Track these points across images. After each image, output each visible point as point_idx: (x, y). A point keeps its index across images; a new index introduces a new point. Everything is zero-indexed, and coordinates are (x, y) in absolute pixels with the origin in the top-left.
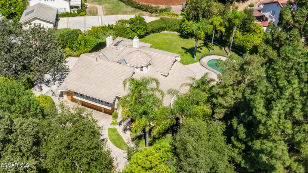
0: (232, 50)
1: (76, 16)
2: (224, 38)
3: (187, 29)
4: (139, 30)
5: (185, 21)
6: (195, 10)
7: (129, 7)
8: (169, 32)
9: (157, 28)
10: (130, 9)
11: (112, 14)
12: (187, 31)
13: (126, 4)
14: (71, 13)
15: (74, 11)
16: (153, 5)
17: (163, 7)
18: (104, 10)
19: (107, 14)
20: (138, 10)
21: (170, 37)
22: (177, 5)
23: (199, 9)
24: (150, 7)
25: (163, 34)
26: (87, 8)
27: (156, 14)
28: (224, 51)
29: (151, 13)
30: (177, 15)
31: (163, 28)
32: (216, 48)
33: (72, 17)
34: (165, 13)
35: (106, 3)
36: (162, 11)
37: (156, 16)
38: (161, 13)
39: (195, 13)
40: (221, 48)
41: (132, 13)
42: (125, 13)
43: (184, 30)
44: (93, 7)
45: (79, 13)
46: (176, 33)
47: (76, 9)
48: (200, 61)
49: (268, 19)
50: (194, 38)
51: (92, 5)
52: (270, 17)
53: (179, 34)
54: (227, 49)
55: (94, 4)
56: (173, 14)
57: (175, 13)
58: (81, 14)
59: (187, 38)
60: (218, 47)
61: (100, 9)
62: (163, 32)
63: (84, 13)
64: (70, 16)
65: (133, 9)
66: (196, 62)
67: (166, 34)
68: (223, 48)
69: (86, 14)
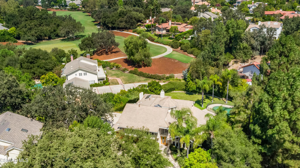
0: (228, 100)
1: (103, 86)
2: (221, 91)
3: (192, 87)
4: (156, 90)
5: (190, 82)
6: (197, 73)
7: (142, 77)
8: (177, 91)
9: (168, 89)
10: (142, 79)
11: (130, 83)
12: (193, 89)
13: (138, 75)
14: (99, 84)
15: (101, 82)
16: (160, 75)
17: (168, 75)
18: (123, 80)
19: (126, 83)
20: (149, 79)
21: (179, 94)
22: (178, 73)
23: (200, 72)
24: (158, 76)
25: (174, 93)
26: (109, 80)
27: (164, 81)
28: (222, 100)
29: (159, 80)
30: (180, 80)
31: (173, 89)
32: (216, 99)
33: (100, 87)
34: (170, 79)
35: (122, 76)
36: (167, 78)
37: (164, 82)
38: (168, 80)
39: (197, 75)
40: (219, 99)
41: (145, 81)
42: (139, 81)
43: (190, 88)
44: (113, 79)
45: (105, 84)
46: (183, 92)
47: (102, 81)
48: (207, 108)
49: (249, 77)
50: (197, 94)
51: (112, 78)
52: (250, 75)
53: (185, 92)
54: (224, 99)
55: (113, 77)
56: (177, 80)
57: (178, 78)
58: (106, 84)
59: (192, 94)
60: (217, 98)
61: (119, 80)
62: (172, 92)
63: (108, 83)
64: (98, 86)
65: (145, 78)
66: (204, 109)
67: (176, 93)
68: (221, 99)
69: (109, 84)
